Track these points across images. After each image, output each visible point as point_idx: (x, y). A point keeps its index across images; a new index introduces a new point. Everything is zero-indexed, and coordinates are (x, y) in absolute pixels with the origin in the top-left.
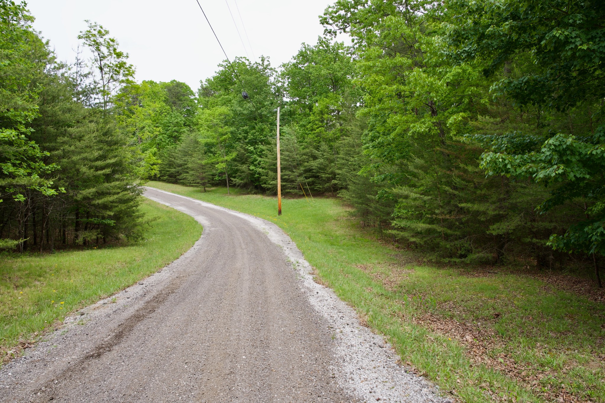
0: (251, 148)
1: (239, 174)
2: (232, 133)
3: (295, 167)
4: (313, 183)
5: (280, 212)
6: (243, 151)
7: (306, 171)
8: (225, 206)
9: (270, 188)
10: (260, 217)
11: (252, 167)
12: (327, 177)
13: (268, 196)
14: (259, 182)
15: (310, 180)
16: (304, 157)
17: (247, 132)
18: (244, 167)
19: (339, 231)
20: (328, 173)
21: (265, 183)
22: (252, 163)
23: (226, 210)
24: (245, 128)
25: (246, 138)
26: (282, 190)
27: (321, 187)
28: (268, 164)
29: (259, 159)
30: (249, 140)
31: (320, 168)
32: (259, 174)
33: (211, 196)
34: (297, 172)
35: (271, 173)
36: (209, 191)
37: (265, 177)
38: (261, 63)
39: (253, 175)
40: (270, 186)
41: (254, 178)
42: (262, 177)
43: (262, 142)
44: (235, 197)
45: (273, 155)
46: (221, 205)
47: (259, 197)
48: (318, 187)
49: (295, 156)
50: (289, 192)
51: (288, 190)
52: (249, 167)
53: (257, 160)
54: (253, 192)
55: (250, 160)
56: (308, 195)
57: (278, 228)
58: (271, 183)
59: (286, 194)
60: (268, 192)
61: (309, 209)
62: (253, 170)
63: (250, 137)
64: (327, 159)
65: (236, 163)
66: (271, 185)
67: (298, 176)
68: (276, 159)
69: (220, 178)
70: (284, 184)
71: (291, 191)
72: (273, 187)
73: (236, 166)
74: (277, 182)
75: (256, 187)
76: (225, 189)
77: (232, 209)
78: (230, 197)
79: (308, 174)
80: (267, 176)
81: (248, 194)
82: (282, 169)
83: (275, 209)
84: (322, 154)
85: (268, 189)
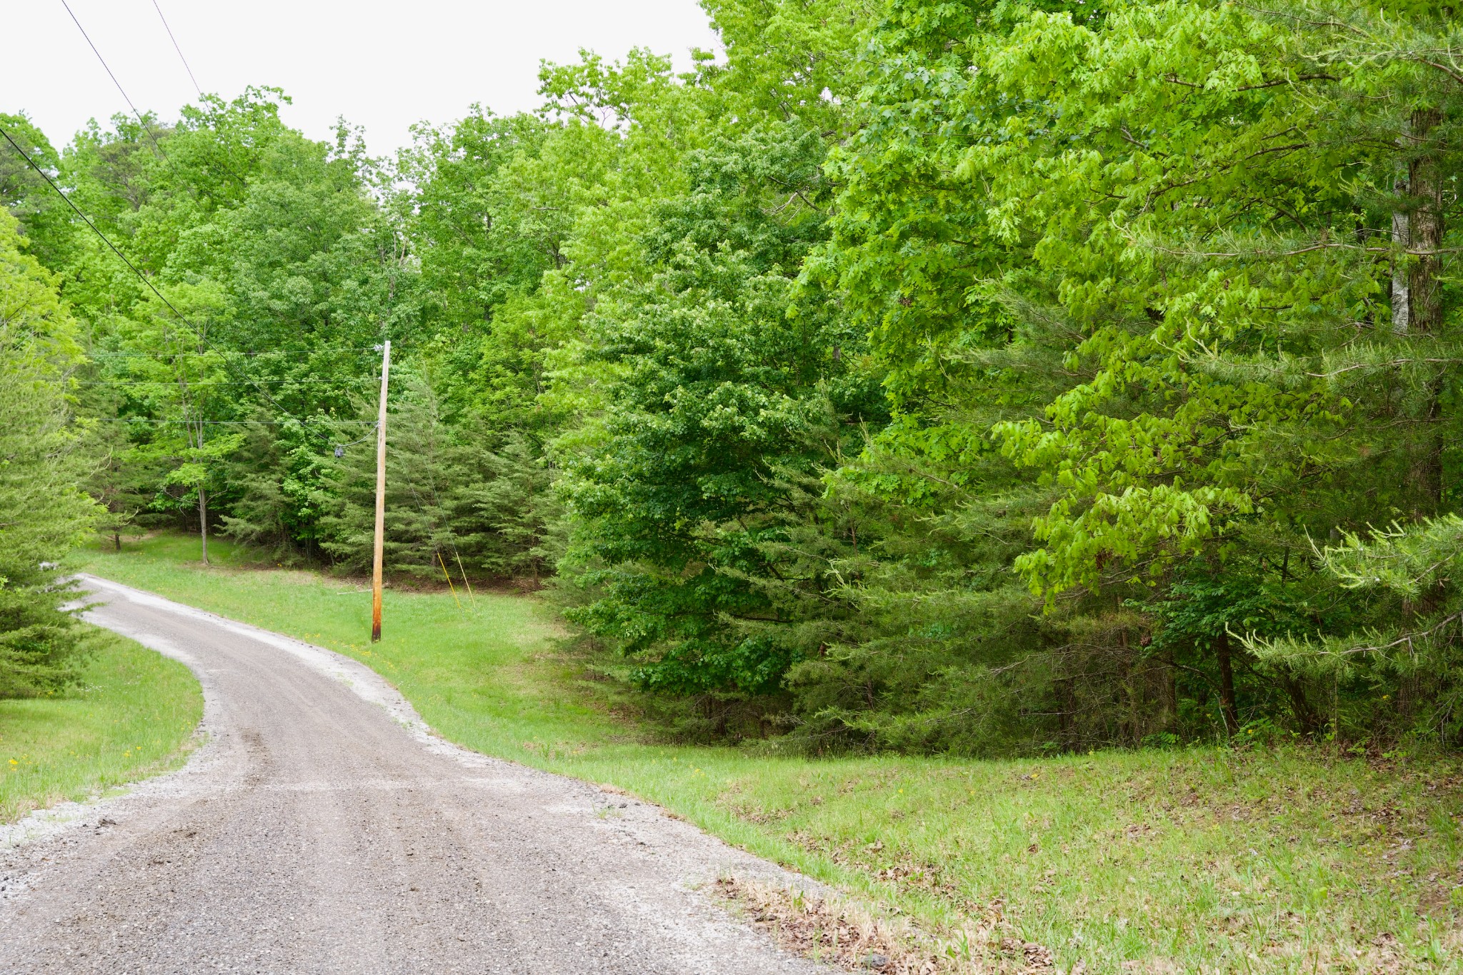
0: (292, 424)
1: (244, 501)
2: (228, 367)
3: (428, 497)
4: (480, 548)
5: (376, 633)
6: (264, 432)
7: (461, 511)
8: (208, 607)
9: (347, 556)
10: (321, 645)
11: (291, 485)
12: (518, 536)
13: (341, 576)
14: (314, 531)
15: (473, 538)
16: (457, 468)
17: (278, 370)
18: (266, 485)
19: (526, 688)
20: (523, 525)
21: (331, 537)
22: (293, 469)
23: (215, 621)
24: (276, 355)
25: (274, 388)
26: (384, 564)
27: (501, 561)
28: (344, 480)
29: (317, 460)
30: (287, 396)
31: (501, 508)
32: (313, 506)
33: (152, 568)
34: (432, 513)
35: (353, 510)
36: (132, 549)
37: (331, 519)
38: (335, 142)
39: (291, 508)
40: (348, 549)
41: (295, 516)
42: (323, 520)
43: (326, 404)
44: (229, 574)
45: (362, 451)
46: (191, 602)
47: (308, 580)
48: (494, 560)
49: (430, 467)
50: (407, 572)
51: (405, 567)
52: (281, 481)
53: (309, 463)
54: (290, 563)
55: (286, 461)
56: (457, 582)
57: (374, 674)
58: (352, 539)
59: (394, 578)
60: (341, 566)
61: (460, 627)
62: (293, 493)
63: (290, 387)
64: (523, 483)
65: (239, 467)
66: (352, 544)
67: (438, 525)
68: (371, 467)
69: (169, 504)
70: (392, 545)
71: (412, 567)
72: (357, 553)
73: (238, 476)
74: (372, 538)
75: (300, 546)
76: (186, 543)
77: (233, 618)
78: (213, 573)
79: (464, 522)
80: (338, 516)
81: (274, 565)
82: (389, 500)
83: (362, 623)
84: (510, 467)
85: (342, 558)
